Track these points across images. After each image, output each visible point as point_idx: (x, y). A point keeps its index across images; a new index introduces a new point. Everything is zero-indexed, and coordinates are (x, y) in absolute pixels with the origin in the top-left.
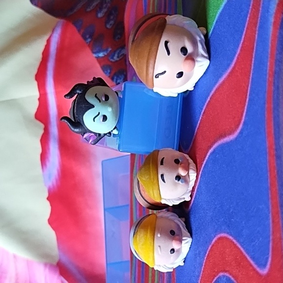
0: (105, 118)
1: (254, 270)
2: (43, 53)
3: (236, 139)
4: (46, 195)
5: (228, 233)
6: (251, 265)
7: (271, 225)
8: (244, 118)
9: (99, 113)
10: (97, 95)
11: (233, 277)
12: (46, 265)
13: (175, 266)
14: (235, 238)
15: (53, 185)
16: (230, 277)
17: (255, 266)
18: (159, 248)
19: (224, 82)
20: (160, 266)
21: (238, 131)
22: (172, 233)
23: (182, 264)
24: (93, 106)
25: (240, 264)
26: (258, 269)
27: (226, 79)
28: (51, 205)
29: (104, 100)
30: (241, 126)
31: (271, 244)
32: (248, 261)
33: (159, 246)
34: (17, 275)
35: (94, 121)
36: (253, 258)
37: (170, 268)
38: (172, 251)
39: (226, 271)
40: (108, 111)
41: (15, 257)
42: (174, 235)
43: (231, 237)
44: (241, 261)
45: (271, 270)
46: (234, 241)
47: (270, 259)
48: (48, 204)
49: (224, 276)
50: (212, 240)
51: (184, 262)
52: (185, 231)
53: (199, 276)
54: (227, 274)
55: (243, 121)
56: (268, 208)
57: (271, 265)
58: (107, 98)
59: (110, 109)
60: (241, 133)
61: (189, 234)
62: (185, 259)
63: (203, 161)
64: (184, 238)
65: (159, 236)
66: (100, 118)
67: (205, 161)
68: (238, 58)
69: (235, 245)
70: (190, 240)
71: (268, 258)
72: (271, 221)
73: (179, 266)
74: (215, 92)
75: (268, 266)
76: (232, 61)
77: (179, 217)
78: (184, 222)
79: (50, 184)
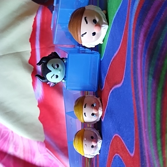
0: (57, 77)
1: (129, 154)
2: (33, 26)
3: (121, 86)
4: (37, 104)
5: (118, 134)
6: (127, 151)
7: (135, 132)
8: (124, 76)
9: (54, 74)
10: (53, 65)
11: (121, 156)
12: (38, 142)
13: (95, 155)
14: (121, 137)
15: (40, 98)
16: (120, 156)
17: (129, 152)
18: (85, 145)
19: (116, 56)
20: (87, 155)
21: (122, 83)
22: (92, 138)
23: (99, 154)
24: (51, 71)
25: (123, 150)
26: (130, 153)
27: (117, 54)
28: (40, 110)
29: (56, 67)
30: (123, 80)
31: (135, 141)
32: (126, 149)
33: (86, 145)
34: (24, 146)
35: (52, 78)
36: (128, 148)
37: (92, 156)
38: (92, 147)
39: (118, 153)
40: (58, 73)
41: (22, 137)
42: (93, 139)
43: (120, 136)
44: (123, 149)
45: (135, 154)
46: (121, 138)
47: (134, 149)
48: (38, 109)
49: (117, 156)
50: (112, 137)
51: (100, 152)
52: (99, 137)
53: (107, 155)
54: (118, 155)
55: (124, 78)
56: (133, 123)
57: (135, 152)
58: (58, 66)
59: (59, 72)
60: (123, 84)
61: (101, 138)
62: (100, 151)
63: (108, 96)
64: (98, 140)
65: (85, 139)
66: (55, 76)
67: (109, 96)
68: (122, 44)
69: (121, 140)
70: (101, 141)
71: (133, 148)
72: (134, 130)
73: (97, 154)
74: (113, 60)
75: (134, 152)
76: (119, 45)
77: (97, 130)
78: (99, 132)
79: (39, 98)
